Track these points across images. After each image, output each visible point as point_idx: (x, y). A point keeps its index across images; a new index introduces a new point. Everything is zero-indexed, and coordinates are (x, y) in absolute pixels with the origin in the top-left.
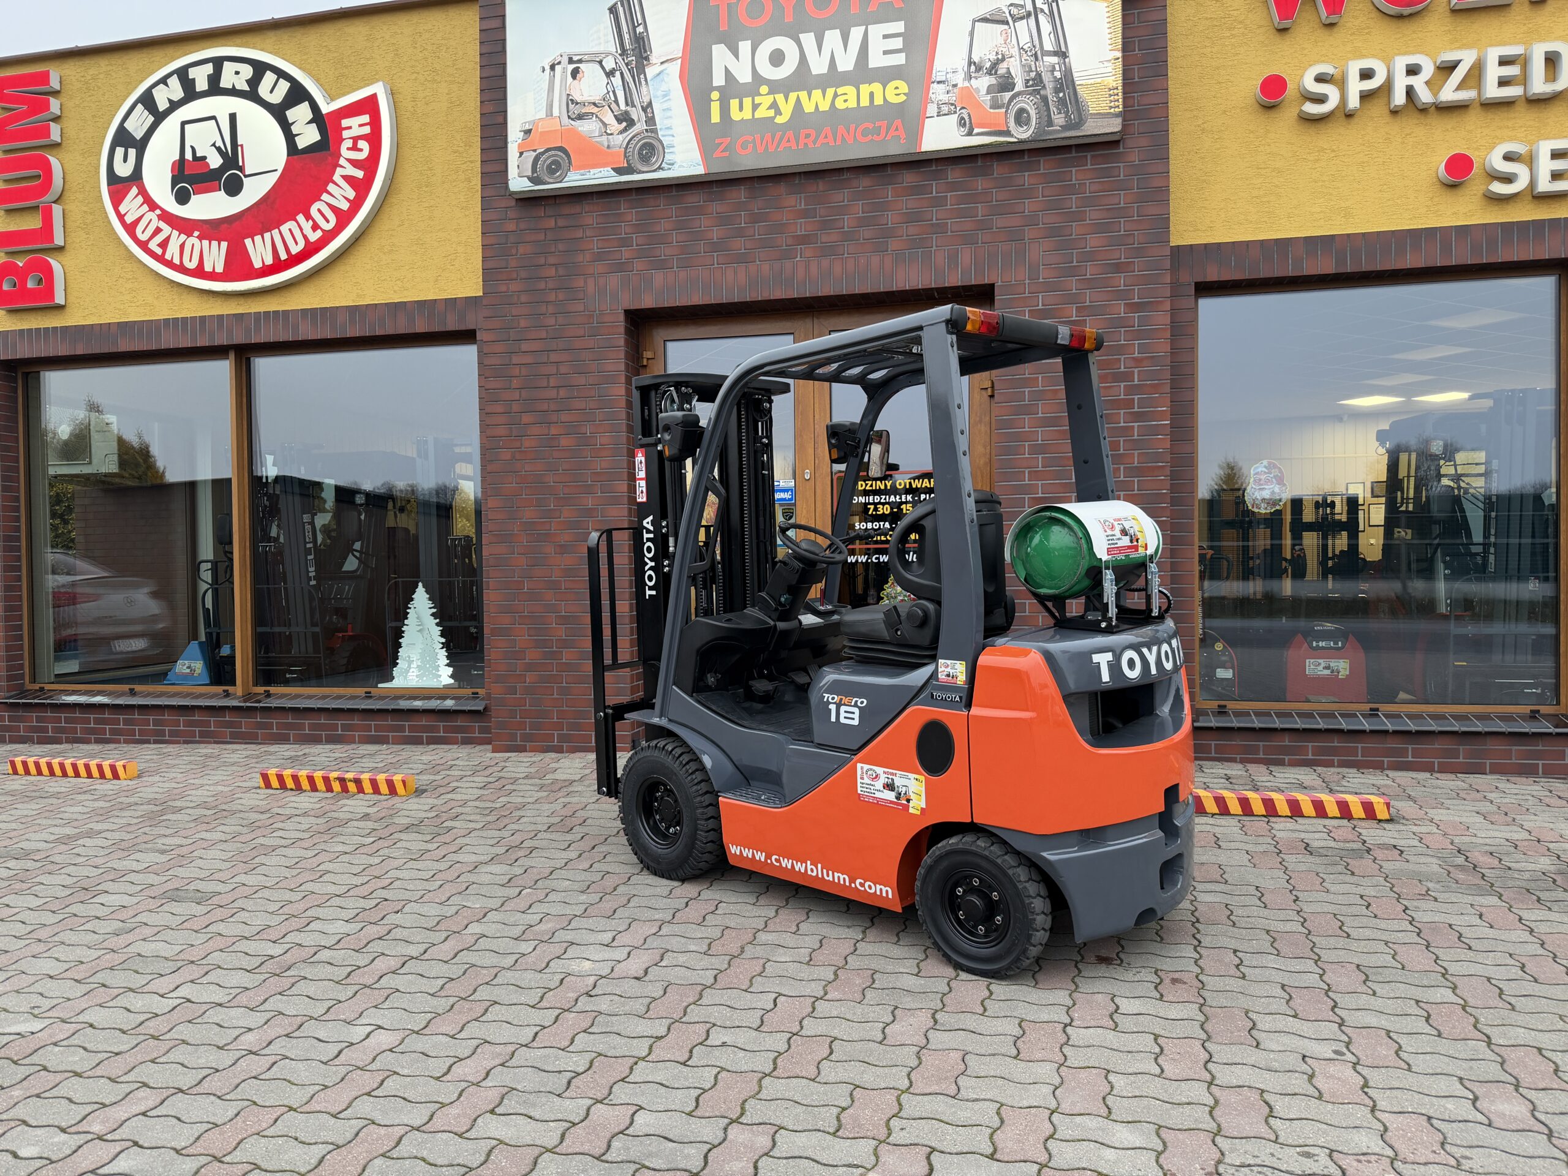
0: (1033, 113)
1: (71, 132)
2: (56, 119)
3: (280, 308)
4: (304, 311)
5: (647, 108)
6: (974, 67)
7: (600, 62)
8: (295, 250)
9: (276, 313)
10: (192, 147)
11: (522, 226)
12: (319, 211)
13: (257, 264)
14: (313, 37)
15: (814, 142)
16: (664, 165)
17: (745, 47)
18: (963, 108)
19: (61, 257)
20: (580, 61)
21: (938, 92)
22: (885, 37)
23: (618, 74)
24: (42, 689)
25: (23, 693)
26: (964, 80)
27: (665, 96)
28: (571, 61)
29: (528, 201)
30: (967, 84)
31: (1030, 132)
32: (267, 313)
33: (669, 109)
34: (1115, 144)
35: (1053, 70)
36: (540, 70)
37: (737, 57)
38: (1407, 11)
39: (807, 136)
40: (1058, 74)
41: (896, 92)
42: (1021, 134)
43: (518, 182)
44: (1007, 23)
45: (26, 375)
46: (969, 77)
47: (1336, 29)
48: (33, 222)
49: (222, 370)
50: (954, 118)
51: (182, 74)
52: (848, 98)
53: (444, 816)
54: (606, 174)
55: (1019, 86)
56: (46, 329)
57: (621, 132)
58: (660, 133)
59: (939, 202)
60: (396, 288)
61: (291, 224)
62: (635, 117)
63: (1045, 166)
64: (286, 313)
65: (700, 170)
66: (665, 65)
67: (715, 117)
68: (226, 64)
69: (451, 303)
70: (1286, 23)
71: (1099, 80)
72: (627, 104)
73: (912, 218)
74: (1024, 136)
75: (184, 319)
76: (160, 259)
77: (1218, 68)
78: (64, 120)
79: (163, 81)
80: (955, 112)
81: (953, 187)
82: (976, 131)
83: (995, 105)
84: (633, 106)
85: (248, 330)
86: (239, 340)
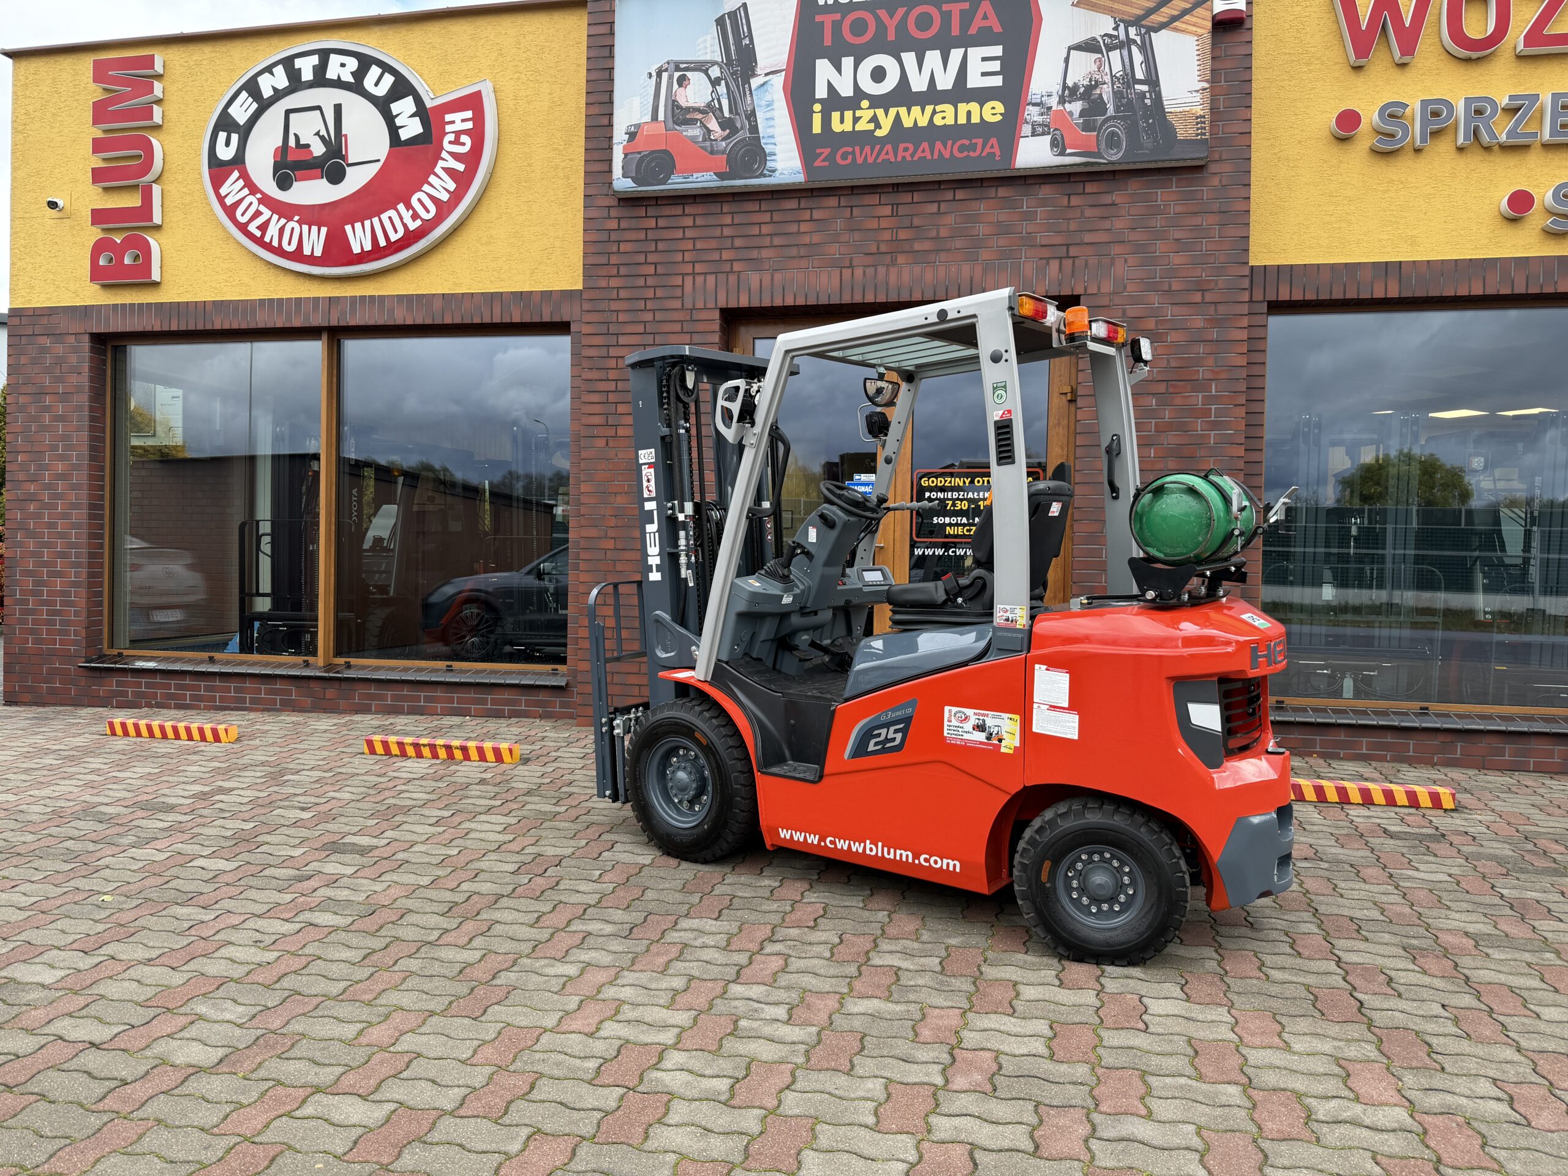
0: (1123, 136)
1: (172, 115)
2: (159, 102)
3: (376, 293)
4: (400, 298)
5: (752, 115)
6: (1069, 93)
7: (706, 72)
8: (394, 237)
9: (372, 297)
10: (296, 136)
11: (624, 224)
12: (419, 200)
13: (356, 250)
14: (418, 35)
15: (912, 155)
16: (765, 172)
17: (848, 62)
18: (1056, 129)
19: (157, 235)
20: (687, 69)
21: (1033, 113)
22: (984, 59)
23: (723, 82)
24: (120, 655)
25: (101, 658)
26: (1059, 103)
27: (768, 106)
28: (678, 69)
29: (629, 201)
30: (1061, 108)
31: (1120, 154)
32: (363, 298)
33: (772, 119)
34: (1199, 168)
35: (1145, 97)
36: (646, 75)
37: (840, 73)
38: (1475, 55)
39: (906, 149)
40: (1148, 102)
41: (993, 112)
42: (1114, 156)
43: (622, 182)
44: (1100, 51)
45: (115, 348)
46: (1062, 101)
47: (1407, 69)
48: (133, 201)
49: (314, 350)
50: (1048, 138)
51: (288, 63)
52: (946, 115)
53: (559, 783)
54: (709, 178)
55: (1111, 110)
56: (141, 305)
57: (724, 139)
58: (762, 141)
59: (1029, 216)
60: (493, 279)
61: (391, 213)
62: (739, 125)
63: (1134, 186)
64: (382, 298)
65: (800, 178)
66: (771, 76)
67: (817, 128)
68: (332, 56)
69: (546, 295)
70: (1361, 62)
71: (1187, 109)
72: (731, 111)
73: (1003, 229)
74: (1114, 158)
75: (280, 301)
76: (260, 241)
77: (1295, 100)
78: (166, 103)
79: (269, 69)
80: (1049, 133)
81: (1043, 203)
82: (1068, 151)
83: (1087, 127)
84: (737, 114)
85: (344, 313)
86: (334, 322)
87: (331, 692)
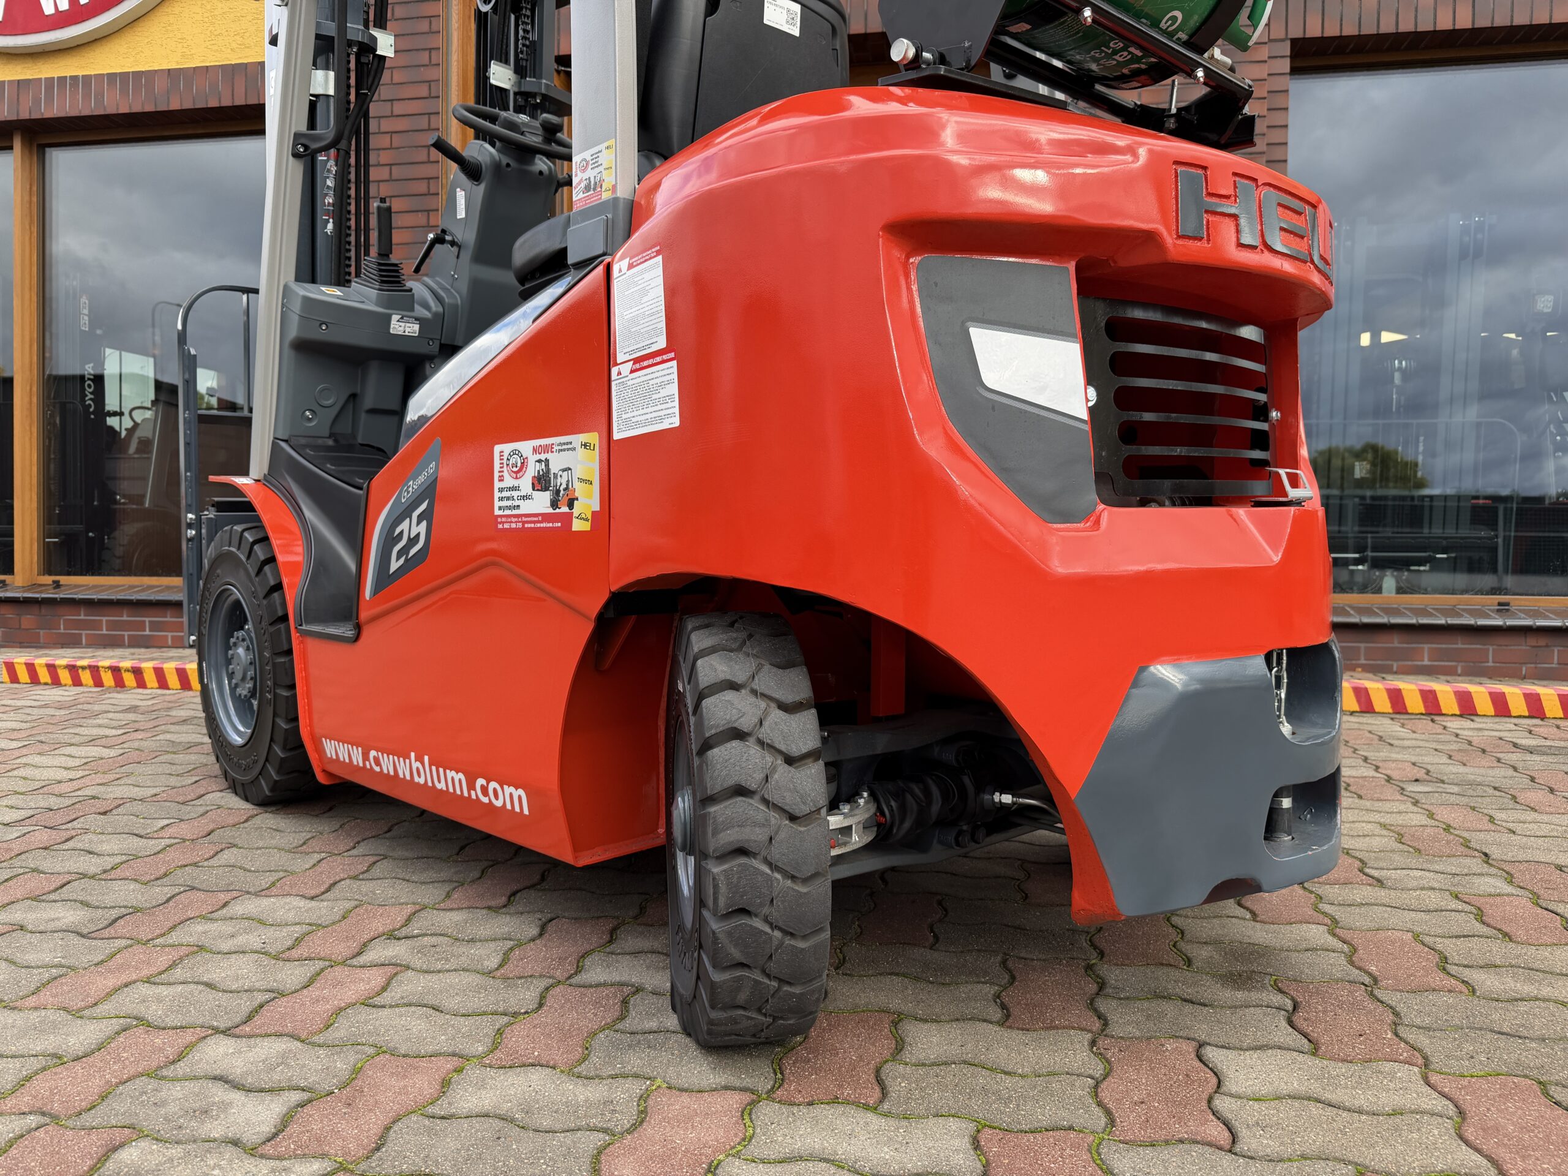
3: (80, 73)
4: (112, 77)
9: (74, 78)
13: (48, 9)
32: (61, 79)
60: (234, 45)
64: (87, 79)
85: (37, 101)
86: (25, 115)
87: (28, 620)
